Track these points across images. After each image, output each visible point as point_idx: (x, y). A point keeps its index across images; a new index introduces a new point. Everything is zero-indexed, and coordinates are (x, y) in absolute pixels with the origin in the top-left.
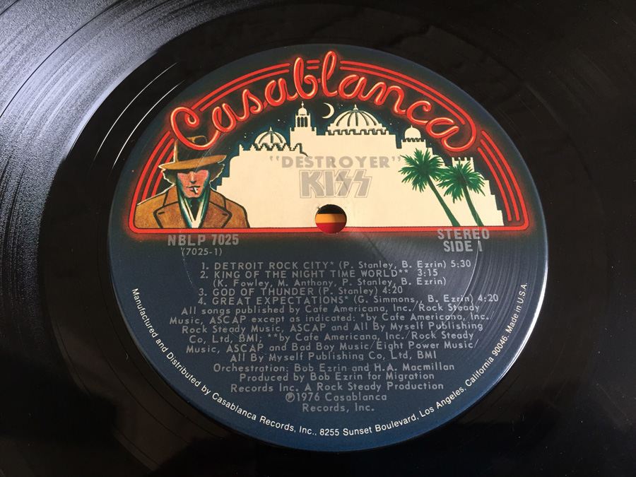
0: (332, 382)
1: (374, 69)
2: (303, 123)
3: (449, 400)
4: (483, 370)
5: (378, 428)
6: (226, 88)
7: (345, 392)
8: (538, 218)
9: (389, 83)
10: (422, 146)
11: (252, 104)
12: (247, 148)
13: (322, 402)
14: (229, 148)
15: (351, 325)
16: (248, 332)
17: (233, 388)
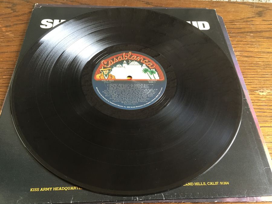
0: (129, 100)
1: (138, 55)
2: (125, 63)
3: (148, 103)
4: (154, 99)
5: (136, 107)
6: (111, 58)
7: (131, 102)
8: (165, 78)
9: (140, 57)
10: (146, 67)
11: (116, 60)
12: (115, 67)
13: (128, 103)
14: (112, 67)
15: (133, 93)
16: (115, 94)
17: (113, 101)
